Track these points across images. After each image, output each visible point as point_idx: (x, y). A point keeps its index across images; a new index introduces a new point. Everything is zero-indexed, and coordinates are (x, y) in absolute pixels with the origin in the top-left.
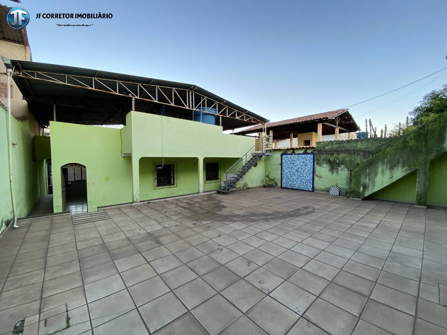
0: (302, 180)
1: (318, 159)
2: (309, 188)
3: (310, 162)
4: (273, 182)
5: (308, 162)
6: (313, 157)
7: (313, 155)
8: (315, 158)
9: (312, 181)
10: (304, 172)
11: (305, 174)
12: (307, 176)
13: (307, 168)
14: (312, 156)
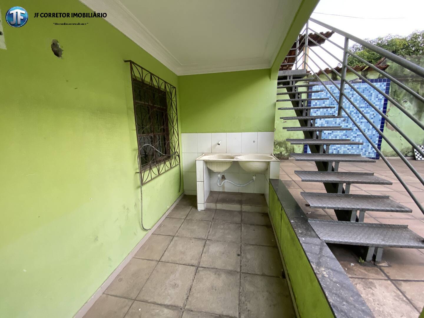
0: (355, 137)
1: (395, 92)
2: (369, 153)
3: (377, 99)
4: (283, 149)
5: (373, 99)
6: (385, 88)
7: (385, 83)
8: (390, 91)
9: (378, 139)
10: (362, 120)
11: (363, 124)
12: (369, 130)
13: (369, 111)
14: (383, 85)
